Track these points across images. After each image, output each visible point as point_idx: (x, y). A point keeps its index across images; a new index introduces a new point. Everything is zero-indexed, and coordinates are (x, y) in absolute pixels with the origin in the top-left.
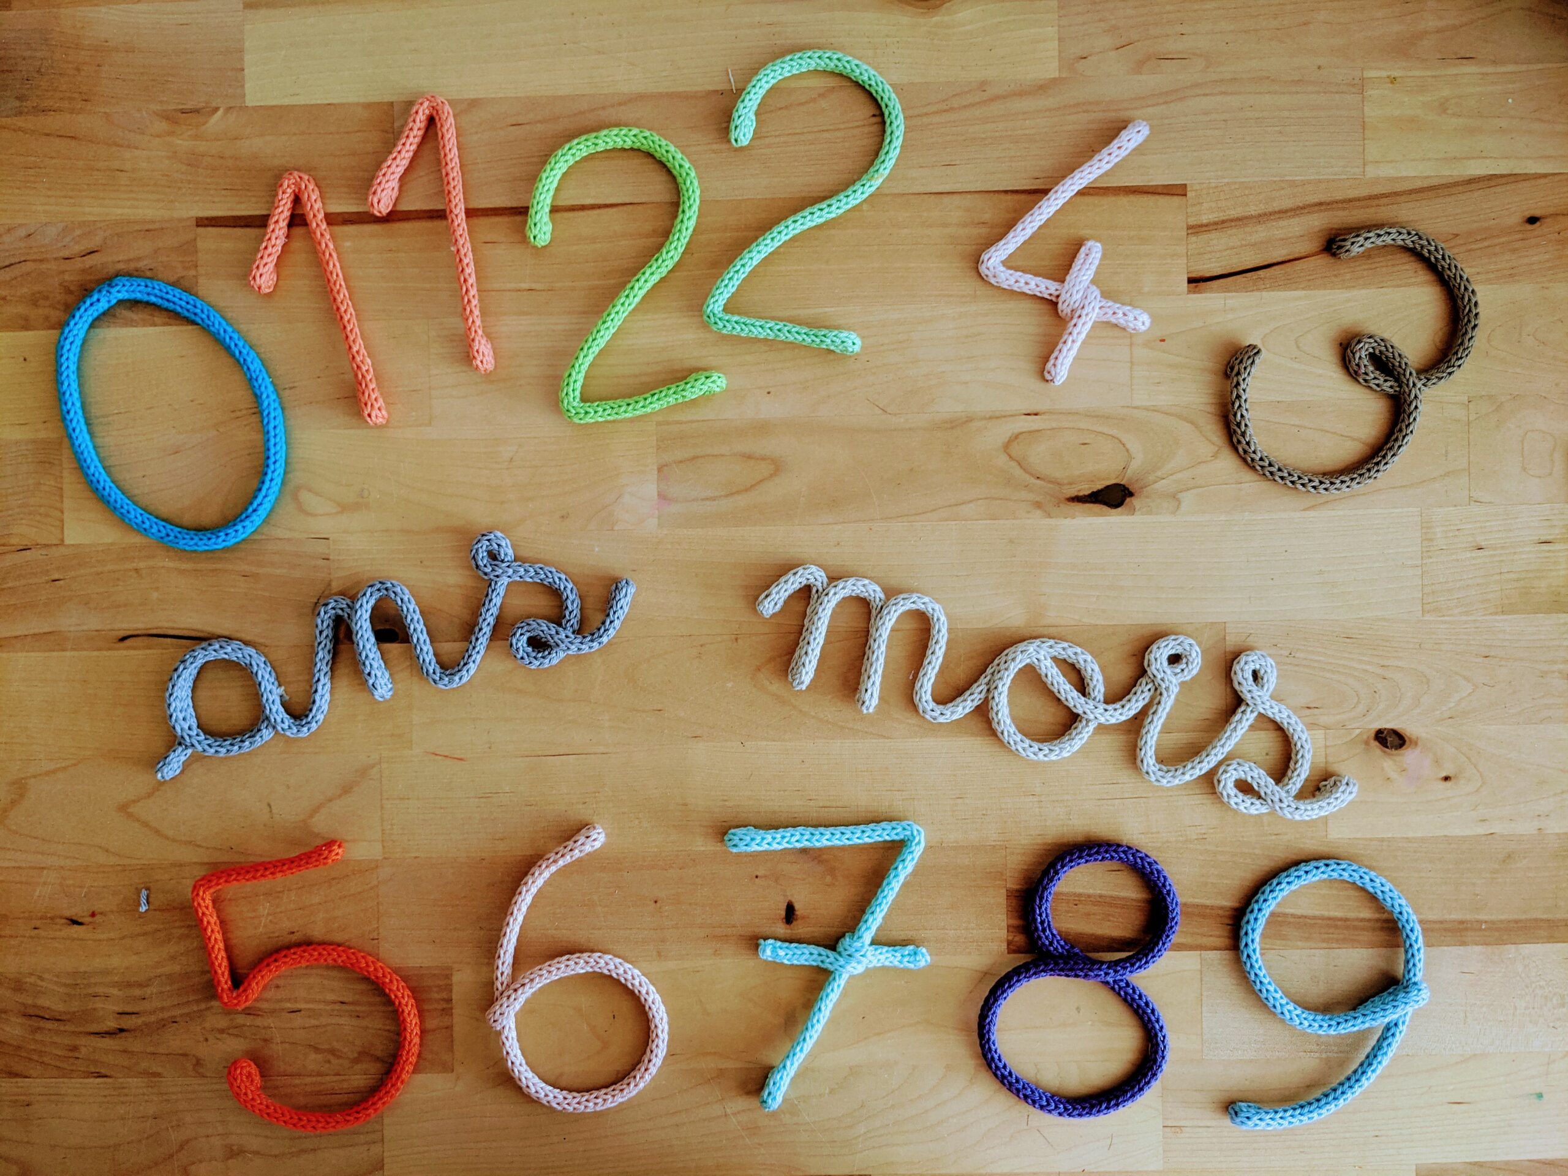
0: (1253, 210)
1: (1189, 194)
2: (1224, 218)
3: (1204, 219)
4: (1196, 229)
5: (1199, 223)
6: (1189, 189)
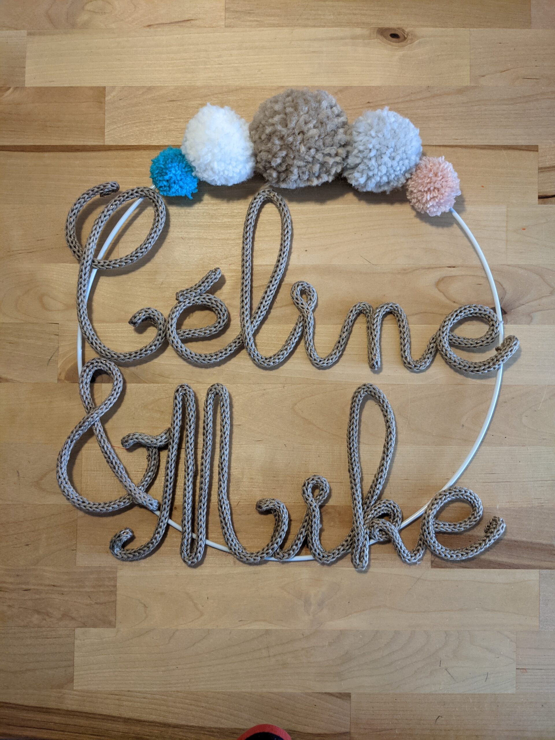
1: (539, 150)
3: (548, 164)
4: (542, 170)
5: (544, 166)
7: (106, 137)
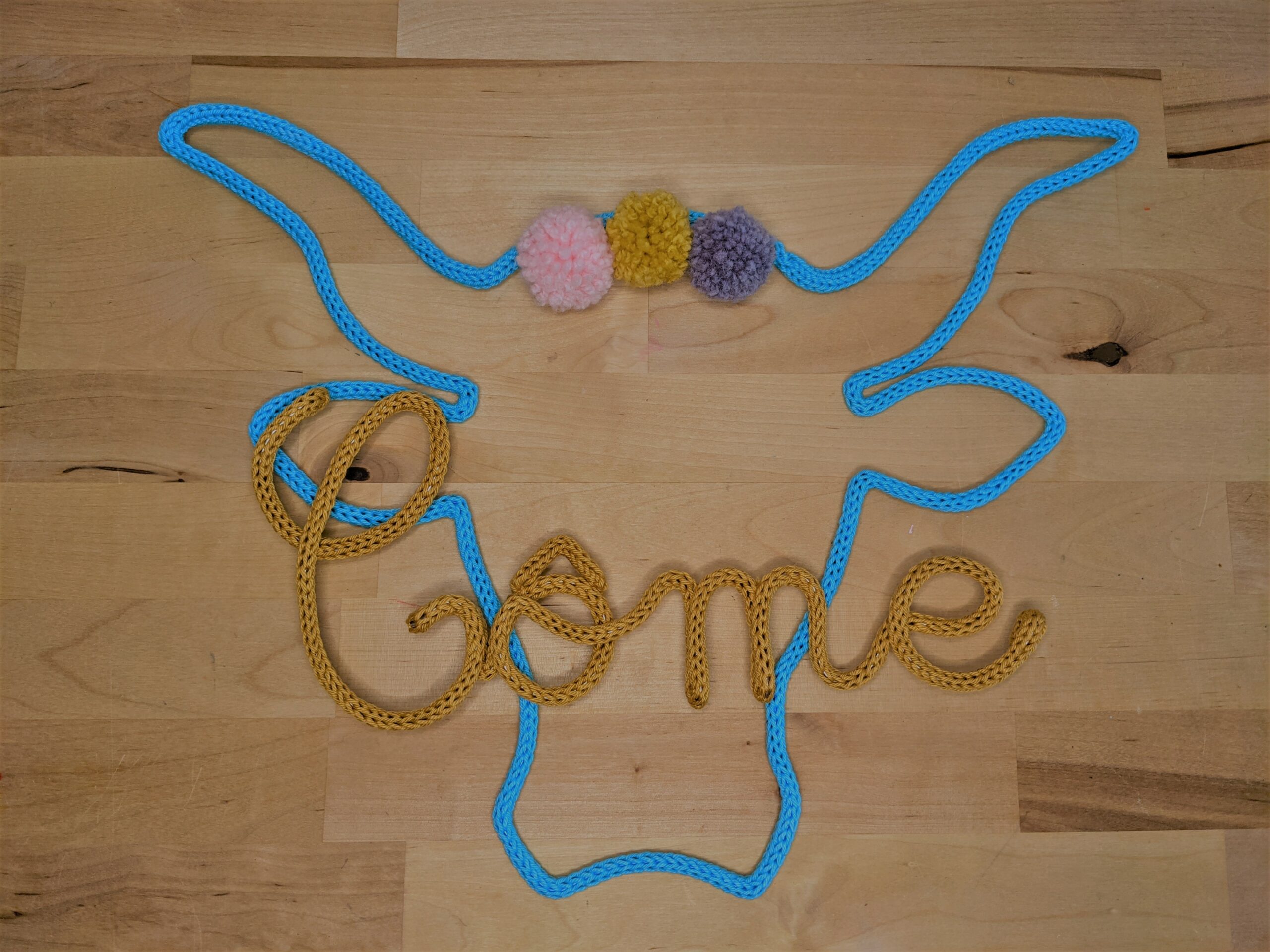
0: (1224, 96)
1: (1164, 79)
2: (1197, 102)
3: (1178, 101)
4: (1170, 110)
5: (1174, 104)
6: (1163, 74)
7: (398, 44)
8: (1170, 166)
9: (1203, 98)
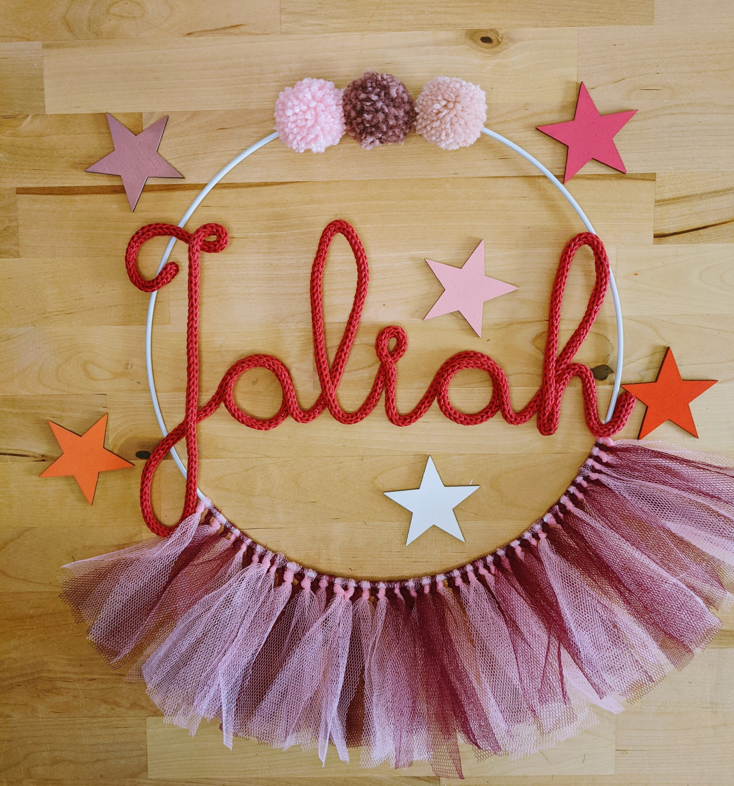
0: (698, 191)
1: (657, 179)
2: (679, 196)
3: (667, 196)
4: (660, 203)
5: (662, 198)
6: (657, 176)
8: (654, 243)
9: (684, 193)
